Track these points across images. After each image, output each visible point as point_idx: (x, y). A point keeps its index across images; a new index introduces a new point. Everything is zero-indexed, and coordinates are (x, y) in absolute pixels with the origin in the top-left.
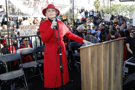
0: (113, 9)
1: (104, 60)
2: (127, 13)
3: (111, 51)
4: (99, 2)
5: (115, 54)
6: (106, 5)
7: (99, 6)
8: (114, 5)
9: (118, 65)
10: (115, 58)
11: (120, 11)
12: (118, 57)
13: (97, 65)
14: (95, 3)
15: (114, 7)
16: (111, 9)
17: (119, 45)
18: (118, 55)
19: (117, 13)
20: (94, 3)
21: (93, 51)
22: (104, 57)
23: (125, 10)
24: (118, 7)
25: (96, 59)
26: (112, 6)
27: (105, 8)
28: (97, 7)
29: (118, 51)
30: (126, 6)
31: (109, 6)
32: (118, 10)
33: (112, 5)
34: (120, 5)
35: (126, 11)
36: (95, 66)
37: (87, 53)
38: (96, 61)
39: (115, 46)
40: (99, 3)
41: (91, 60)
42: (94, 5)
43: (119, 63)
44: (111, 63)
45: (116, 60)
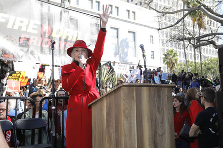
0: (209, 69)
1: (125, 116)
4: (175, 54)
5: (151, 112)
7: (174, 62)
9: (162, 136)
10: (152, 120)
12: (159, 120)
13: (115, 129)
14: (166, 55)
15: (211, 65)
16: (204, 68)
17: (159, 97)
18: (158, 116)
20: (164, 57)
21: (110, 104)
22: (124, 111)
25: (114, 119)
28: (171, 64)
29: (159, 108)
31: (198, 61)
36: (112, 131)
37: (101, 110)
38: (114, 121)
40: (174, 56)
41: (107, 121)
42: (164, 61)
43: (164, 133)
44: (142, 127)
45: (155, 126)
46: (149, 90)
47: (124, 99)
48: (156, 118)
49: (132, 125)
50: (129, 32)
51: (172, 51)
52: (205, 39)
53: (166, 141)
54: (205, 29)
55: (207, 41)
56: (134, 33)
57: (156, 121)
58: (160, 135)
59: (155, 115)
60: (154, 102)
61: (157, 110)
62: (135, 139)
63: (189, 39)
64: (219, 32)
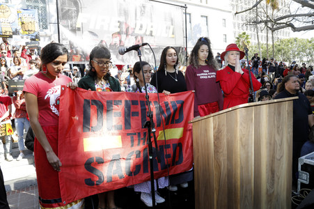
2: (311, 56)
3: (259, 126)
4: (247, 36)
5: (270, 134)
6: (263, 42)
7: (246, 44)
8: (282, 42)
9: (279, 160)
10: (270, 144)
11: (296, 53)
12: (278, 142)
13: (226, 158)
14: (238, 38)
15: (282, 46)
16: (275, 50)
18: (277, 138)
19: (289, 59)
21: (219, 126)
22: (241, 138)
23: (308, 51)
24: (290, 46)
25: (226, 145)
26: (276, 43)
27: (261, 49)
29: (278, 128)
30: (310, 42)
31: (270, 43)
32: (291, 52)
33: (275, 41)
34: (295, 40)
35: (310, 53)
36: (223, 159)
38: (226, 148)
39: (269, 116)
40: (247, 38)
43: (282, 157)
44: (260, 155)
45: (274, 149)
46: (269, 107)
47: (241, 124)
48: (275, 141)
49: (250, 154)
50: (202, 16)
51: (244, 33)
52: (282, 21)
53: (284, 165)
54: (279, 10)
55: (286, 24)
56: (207, 17)
57: (274, 144)
58: (277, 159)
59: (274, 137)
60: (274, 121)
61: (276, 130)
63: (266, 22)
64: (298, 13)
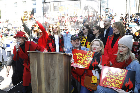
10: (46, 71)
29: (52, 65)
43: (55, 79)
49: (35, 71)
53: (57, 84)
57: (49, 72)
58: (52, 79)
59: (49, 68)
60: (48, 61)
61: (50, 66)
62: (36, 77)
